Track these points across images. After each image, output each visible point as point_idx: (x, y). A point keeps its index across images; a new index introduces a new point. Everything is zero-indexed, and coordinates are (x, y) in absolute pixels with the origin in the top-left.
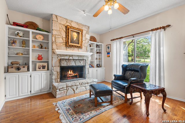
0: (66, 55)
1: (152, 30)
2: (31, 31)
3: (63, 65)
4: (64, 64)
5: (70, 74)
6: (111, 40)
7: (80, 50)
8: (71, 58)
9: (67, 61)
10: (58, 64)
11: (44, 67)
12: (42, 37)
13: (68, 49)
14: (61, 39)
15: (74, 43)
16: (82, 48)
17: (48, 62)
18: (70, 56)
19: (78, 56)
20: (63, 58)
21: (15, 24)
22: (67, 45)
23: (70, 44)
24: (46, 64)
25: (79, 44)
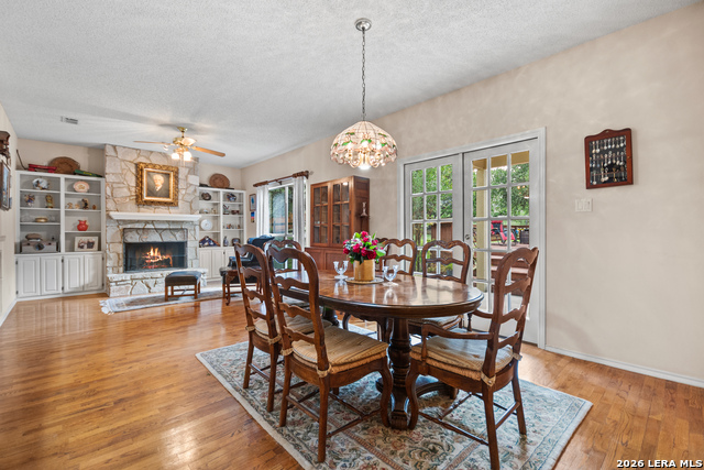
0: (138, 222)
1: (295, 176)
2: (62, 177)
3: (129, 240)
4: (134, 238)
5: (154, 258)
6: (256, 185)
7: (172, 209)
8: (148, 226)
9: (141, 232)
10: (119, 238)
11: (90, 245)
12: (86, 187)
13: (142, 209)
14: (126, 190)
15: (155, 196)
16: (177, 205)
17: (99, 235)
18: (147, 222)
19: (168, 222)
20: (129, 226)
21: (32, 168)
22: (139, 201)
23: (146, 198)
24: (95, 239)
25: (168, 197)
